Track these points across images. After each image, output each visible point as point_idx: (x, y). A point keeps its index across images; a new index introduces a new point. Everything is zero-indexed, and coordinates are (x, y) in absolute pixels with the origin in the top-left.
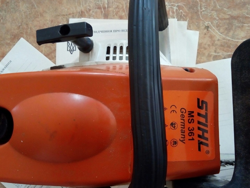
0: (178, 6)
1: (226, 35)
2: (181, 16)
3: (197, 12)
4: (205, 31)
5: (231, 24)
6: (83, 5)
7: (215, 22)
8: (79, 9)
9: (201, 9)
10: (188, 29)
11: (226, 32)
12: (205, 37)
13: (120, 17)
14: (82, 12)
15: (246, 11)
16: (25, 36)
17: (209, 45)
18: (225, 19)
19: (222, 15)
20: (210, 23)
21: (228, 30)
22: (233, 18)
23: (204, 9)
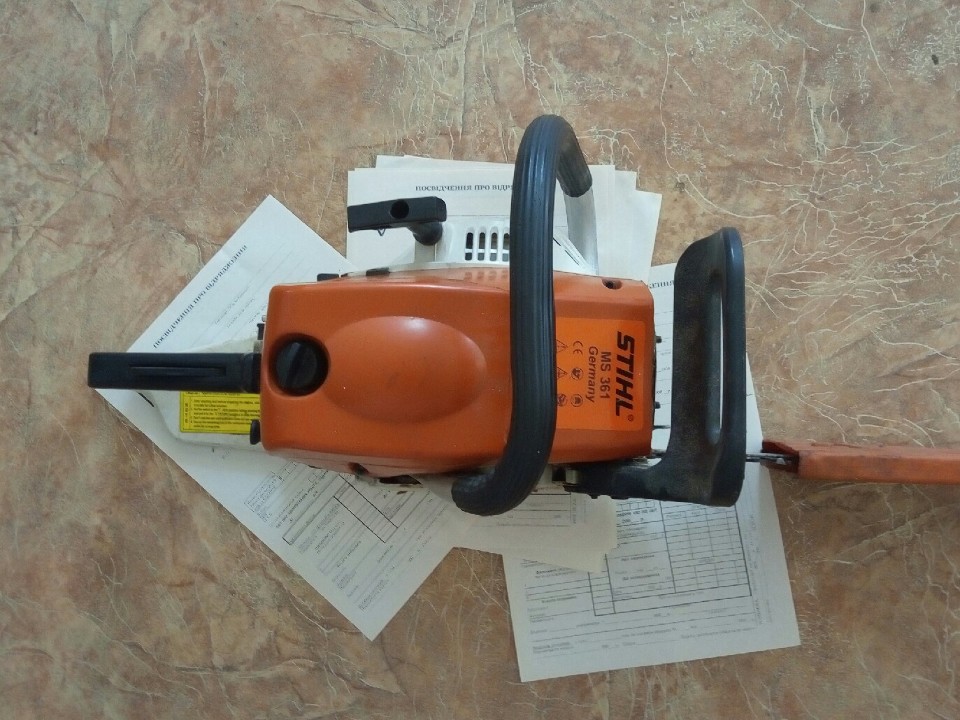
0: (619, 136)
1: (721, 204)
2: (624, 158)
3: (659, 153)
4: (676, 193)
5: (732, 180)
6: (407, 125)
7: (698, 175)
8: (398, 135)
9: (669, 143)
10: (638, 188)
11: (721, 197)
12: (674, 208)
13: (489, 156)
14: (405, 141)
15: (768, 152)
16: (276, 191)
17: (682, 225)
18: (720, 168)
19: (714, 160)
20: (687, 176)
21: (726, 193)
22: (737, 166)
23: (675, 145)
